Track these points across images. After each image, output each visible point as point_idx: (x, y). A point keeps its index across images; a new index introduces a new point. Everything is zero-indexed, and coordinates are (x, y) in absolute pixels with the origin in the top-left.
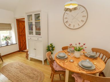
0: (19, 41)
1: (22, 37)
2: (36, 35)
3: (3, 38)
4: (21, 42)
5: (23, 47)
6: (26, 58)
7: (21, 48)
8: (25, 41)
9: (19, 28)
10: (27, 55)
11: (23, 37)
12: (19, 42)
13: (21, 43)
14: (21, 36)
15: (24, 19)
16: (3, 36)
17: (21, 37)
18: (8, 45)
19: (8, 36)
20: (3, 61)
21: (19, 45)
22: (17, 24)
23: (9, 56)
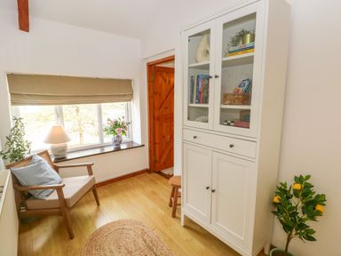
0: (150, 138)
1: (161, 125)
2: (221, 123)
3: (107, 125)
4: (157, 141)
5: (160, 157)
6: (171, 209)
7: (156, 161)
8: (169, 137)
9: (155, 93)
10: (176, 201)
11: (164, 124)
12: (150, 142)
13: (157, 146)
14: (158, 119)
15: (172, 59)
16: (109, 120)
17: (157, 123)
18: (118, 149)
19: (122, 120)
20: (98, 205)
21: (150, 151)
22: (149, 82)
23: (119, 184)
